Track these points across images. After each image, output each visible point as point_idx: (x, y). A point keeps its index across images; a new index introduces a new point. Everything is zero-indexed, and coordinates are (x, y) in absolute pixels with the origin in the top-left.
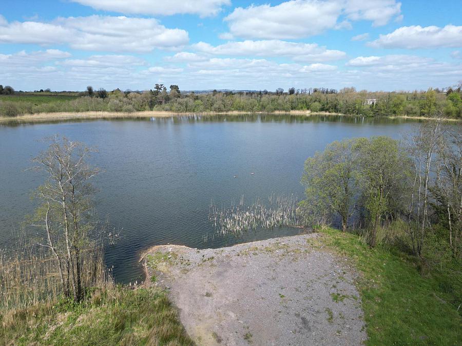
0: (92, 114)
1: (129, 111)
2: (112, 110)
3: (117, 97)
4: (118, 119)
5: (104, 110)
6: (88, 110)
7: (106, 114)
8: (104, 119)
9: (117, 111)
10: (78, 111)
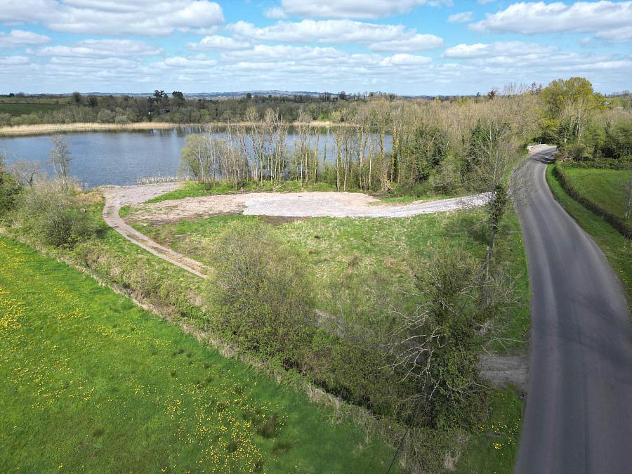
0: (80, 126)
1: (123, 122)
2: (103, 122)
3: (109, 106)
4: (110, 131)
5: (93, 122)
6: (74, 122)
7: (96, 126)
8: (95, 131)
9: (108, 122)
10: (63, 122)
